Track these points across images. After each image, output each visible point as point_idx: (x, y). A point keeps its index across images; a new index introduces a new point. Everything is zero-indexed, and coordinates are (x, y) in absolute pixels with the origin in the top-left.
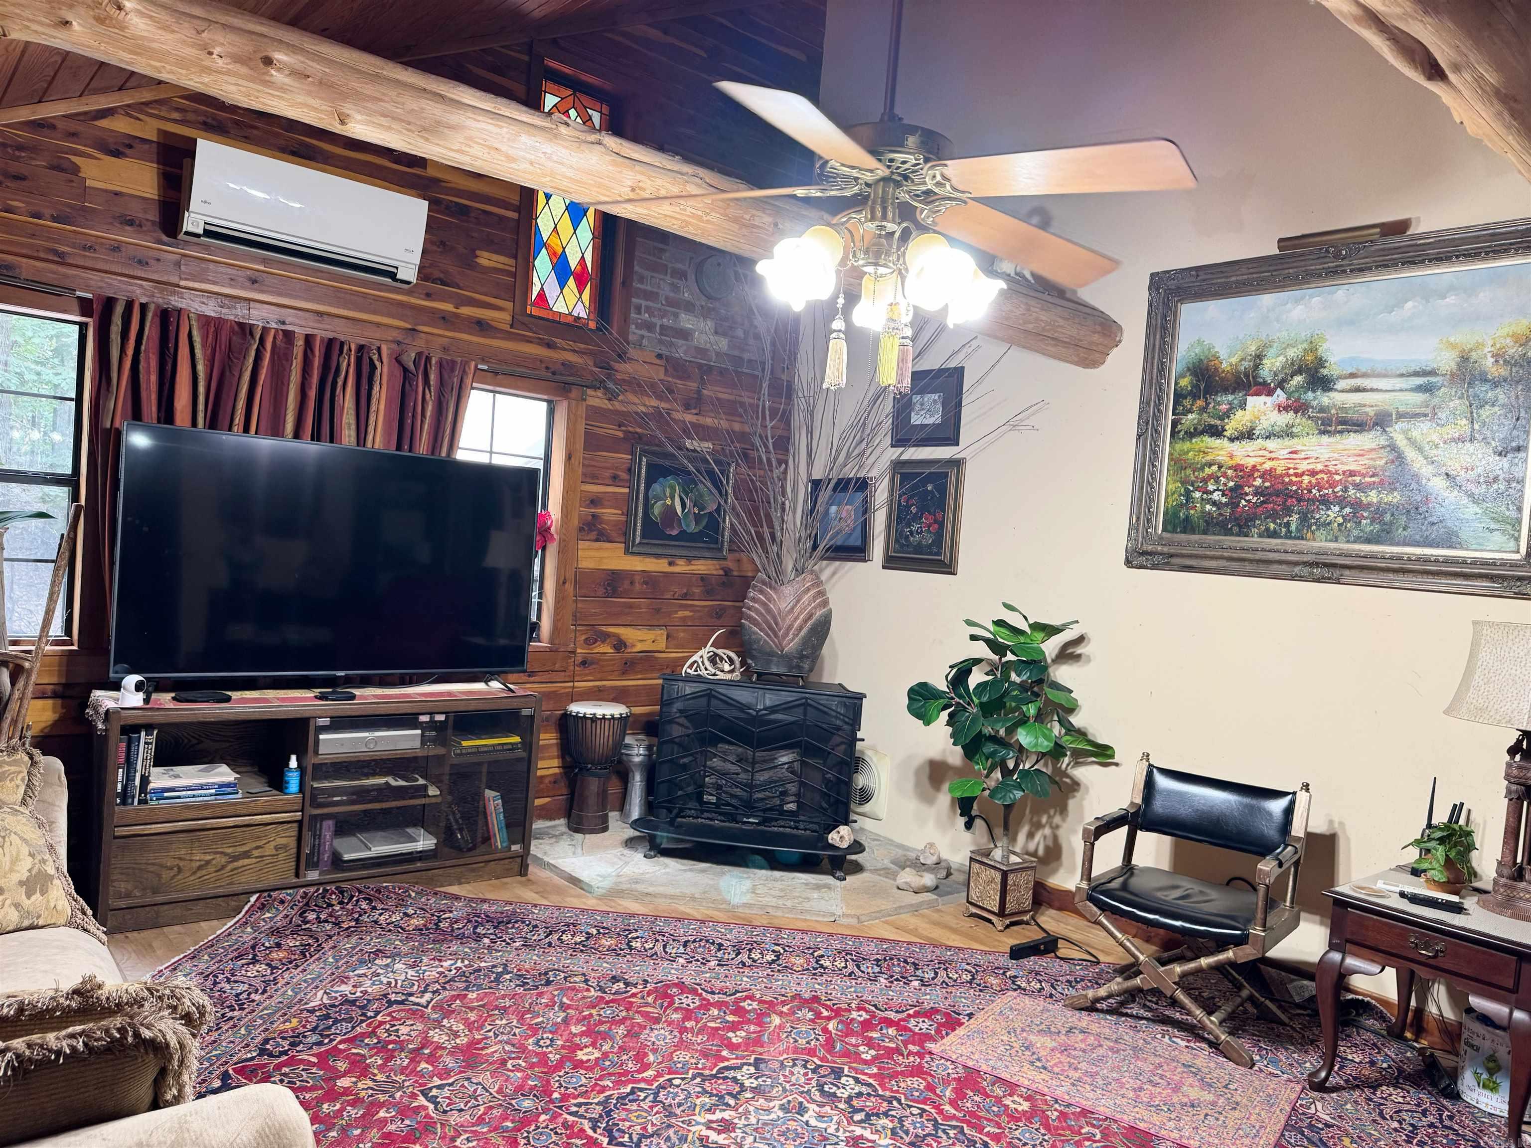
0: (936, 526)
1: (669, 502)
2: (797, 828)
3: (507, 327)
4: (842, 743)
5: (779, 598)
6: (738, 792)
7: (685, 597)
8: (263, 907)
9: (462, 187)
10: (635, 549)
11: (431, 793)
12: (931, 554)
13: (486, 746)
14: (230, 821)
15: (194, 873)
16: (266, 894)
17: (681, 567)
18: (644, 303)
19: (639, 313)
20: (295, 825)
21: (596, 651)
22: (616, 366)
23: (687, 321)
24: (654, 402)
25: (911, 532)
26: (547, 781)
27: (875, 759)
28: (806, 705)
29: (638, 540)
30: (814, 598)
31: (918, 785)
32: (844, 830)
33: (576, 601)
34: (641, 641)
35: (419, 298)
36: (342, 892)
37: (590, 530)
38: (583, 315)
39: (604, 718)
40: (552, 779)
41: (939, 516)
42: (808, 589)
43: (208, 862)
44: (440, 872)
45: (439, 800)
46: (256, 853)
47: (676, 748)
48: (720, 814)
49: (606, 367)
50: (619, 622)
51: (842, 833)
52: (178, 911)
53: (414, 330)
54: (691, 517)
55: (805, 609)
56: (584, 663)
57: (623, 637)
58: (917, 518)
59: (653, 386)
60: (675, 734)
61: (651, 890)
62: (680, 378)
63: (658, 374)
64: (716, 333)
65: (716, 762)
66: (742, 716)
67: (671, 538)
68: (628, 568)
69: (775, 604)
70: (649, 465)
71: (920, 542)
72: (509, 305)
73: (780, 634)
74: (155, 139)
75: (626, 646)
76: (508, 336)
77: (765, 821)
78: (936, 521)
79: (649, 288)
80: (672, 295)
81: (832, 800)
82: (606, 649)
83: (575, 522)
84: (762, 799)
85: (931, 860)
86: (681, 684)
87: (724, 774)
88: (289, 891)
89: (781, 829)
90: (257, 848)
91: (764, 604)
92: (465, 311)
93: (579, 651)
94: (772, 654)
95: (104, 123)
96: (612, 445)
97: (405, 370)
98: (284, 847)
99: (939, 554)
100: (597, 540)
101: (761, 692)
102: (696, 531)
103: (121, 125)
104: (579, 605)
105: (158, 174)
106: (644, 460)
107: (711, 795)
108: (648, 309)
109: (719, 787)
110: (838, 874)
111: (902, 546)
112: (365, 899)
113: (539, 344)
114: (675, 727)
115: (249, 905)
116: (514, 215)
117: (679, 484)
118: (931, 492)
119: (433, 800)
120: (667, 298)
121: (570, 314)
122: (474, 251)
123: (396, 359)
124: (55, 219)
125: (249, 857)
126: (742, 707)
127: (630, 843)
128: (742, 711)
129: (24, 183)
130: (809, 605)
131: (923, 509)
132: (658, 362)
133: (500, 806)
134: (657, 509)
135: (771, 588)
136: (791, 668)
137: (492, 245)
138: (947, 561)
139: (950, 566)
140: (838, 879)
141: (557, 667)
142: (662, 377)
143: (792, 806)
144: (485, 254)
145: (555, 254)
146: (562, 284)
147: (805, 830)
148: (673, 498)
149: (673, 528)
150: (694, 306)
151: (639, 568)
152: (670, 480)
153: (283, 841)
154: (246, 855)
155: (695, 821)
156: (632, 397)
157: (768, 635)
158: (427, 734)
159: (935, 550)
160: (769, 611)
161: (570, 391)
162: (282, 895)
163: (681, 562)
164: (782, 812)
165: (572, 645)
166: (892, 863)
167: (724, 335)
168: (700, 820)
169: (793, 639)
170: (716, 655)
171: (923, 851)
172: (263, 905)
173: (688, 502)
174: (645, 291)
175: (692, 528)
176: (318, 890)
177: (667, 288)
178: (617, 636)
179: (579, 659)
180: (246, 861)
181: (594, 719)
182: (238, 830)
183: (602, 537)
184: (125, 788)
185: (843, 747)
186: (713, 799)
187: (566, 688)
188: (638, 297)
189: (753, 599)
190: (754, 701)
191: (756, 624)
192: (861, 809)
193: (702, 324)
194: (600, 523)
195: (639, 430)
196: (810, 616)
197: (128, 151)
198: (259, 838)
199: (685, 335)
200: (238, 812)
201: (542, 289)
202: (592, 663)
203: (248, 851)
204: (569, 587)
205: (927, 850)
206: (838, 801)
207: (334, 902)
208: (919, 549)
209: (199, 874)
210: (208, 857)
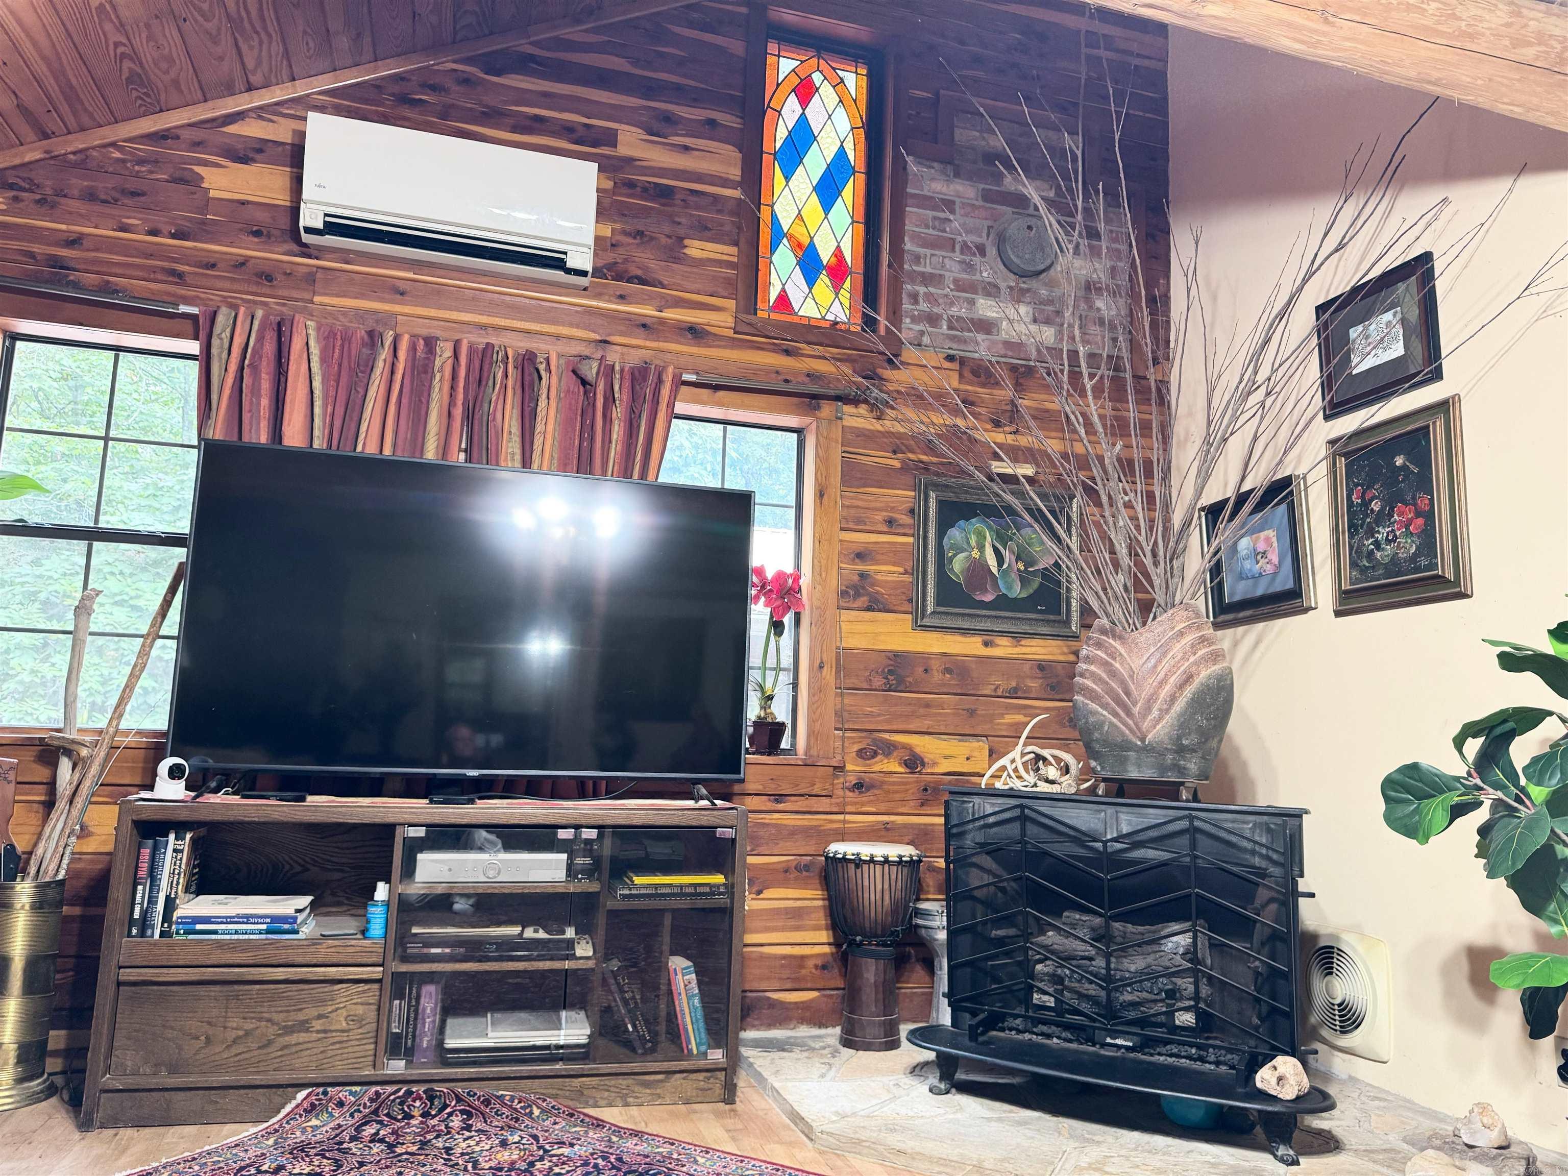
0: (1420, 521)
1: (976, 554)
2: (1202, 1060)
3: (730, 333)
4: (1271, 900)
5: (1130, 651)
6: (1092, 990)
7: (1014, 693)
8: (311, 1109)
9: (665, 166)
10: (927, 622)
11: (579, 952)
12: (1417, 570)
13: (670, 885)
14: (280, 973)
15: (229, 1047)
16: (321, 1090)
17: (1004, 648)
18: (922, 290)
19: (916, 302)
20: (376, 986)
21: (877, 768)
22: (888, 373)
23: (986, 308)
24: (949, 420)
25: (1377, 544)
26: (811, 963)
27: (1360, 949)
28: (1193, 831)
29: (930, 609)
30: (1194, 648)
31: (1449, 993)
32: (1286, 1064)
33: (842, 695)
34: (946, 757)
35: (610, 301)
36: (431, 1098)
37: (857, 595)
38: (843, 318)
39: (872, 860)
40: (819, 962)
41: (1422, 504)
42: (1181, 634)
43: (248, 1033)
44: (595, 1081)
45: (591, 964)
46: (317, 1025)
47: (979, 908)
48: (1067, 1027)
49: (872, 376)
50: (912, 727)
51: (1281, 1070)
52: (196, 1100)
53: (606, 342)
54: (1014, 576)
55: (1176, 666)
56: (859, 786)
57: (918, 750)
58: (1383, 518)
59: (940, 396)
60: (976, 883)
61: (910, 1145)
62: (983, 385)
63: (951, 381)
64: (1035, 321)
65: (1051, 937)
66: (1081, 852)
67: (982, 605)
68: (919, 648)
69: (1123, 661)
70: (941, 504)
71: (1394, 558)
72: (731, 304)
73: (1136, 710)
74: (289, 141)
75: (923, 764)
76: (733, 343)
77: (1146, 1044)
78: (1418, 514)
79: (928, 269)
80: (965, 276)
81: (1265, 1009)
82: (893, 766)
83: (833, 582)
84: (1134, 1005)
85: (1486, 1139)
86: (977, 800)
87: (1067, 958)
88: (354, 1089)
89: (1171, 1060)
90: (320, 1017)
91: (1105, 664)
92: (670, 314)
93: (849, 767)
94: (1126, 746)
95: (232, 129)
96: (885, 478)
97: (584, 382)
98: (359, 1021)
99: (1433, 566)
100: (869, 609)
101: (1110, 810)
102: (1024, 595)
103: (253, 129)
104: (846, 701)
105: (291, 178)
106: (932, 495)
107: (1045, 993)
108: (929, 297)
109: (1057, 980)
110: (1282, 1151)
111: (1364, 570)
112: (463, 1112)
113: (774, 351)
114: (974, 871)
115: (293, 1104)
116: (736, 193)
117: (990, 528)
118: (1404, 467)
119: (580, 965)
120: (956, 281)
121: (823, 318)
122: (681, 239)
123: (574, 372)
124: (174, 236)
125: (307, 1030)
126: (1080, 837)
127: (918, 1069)
128: (1080, 842)
129: (142, 199)
130: (1184, 658)
131: (1391, 503)
132: (947, 365)
133: (694, 984)
134: (958, 564)
135: (1114, 637)
136: (1163, 769)
137: (704, 231)
138: (1449, 575)
139: (1457, 583)
140: (1282, 1160)
141: (816, 790)
142: (955, 384)
143: (1186, 1019)
144: (697, 243)
145: (800, 245)
146: (811, 282)
147: (1218, 1063)
148: (981, 548)
149: (985, 591)
150: (996, 286)
151: (936, 650)
152: (976, 524)
153: (360, 1010)
154: (304, 1027)
155: (1020, 1037)
156: (910, 414)
157: (1116, 715)
158: (579, 861)
159: (1424, 562)
160: (1113, 673)
161: (818, 408)
162: (343, 1093)
163: (1003, 641)
164: (1175, 1029)
165: (839, 757)
166: (1405, 1140)
167: (1048, 322)
168: (1027, 1036)
169: (1160, 719)
170: (1039, 757)
171: (1468, 1121)
172: (313, 1106)
173: (1007, 555)
174: (923, 274)
175: (1016, 591)
176: (400, 1090)
177: (956, 267)
178: (908, 748)
179: (852, 779)
180: (302, 1037)
181: (858, 862)
182: (294, 987)
183: (875, 605)
184: (145, 914)
185: (1273, 907)
186: (1050, 1002)
187: (832, 821)
188: (913, 282)
189: (1089, 660)
190: (1100, 827)
191: (1095, 697)
192: (1344, 1041)
193: (1011, 312)
194: (872, 585)
195: (924, 458)
196: (1189, 678)
197: (258, 157)
198: (323, 1002)
199: (986, 326)
200: (290, 960)
201: (783, 290)
202: (872, 786)
203: (307, 1021)
204: (829, 674)
205: (1476, 1117)
206: (1274, 1010)
207: (416, 1113)
208: (1394, 566)
209: (234, 1050)
210: (249, 1026)
